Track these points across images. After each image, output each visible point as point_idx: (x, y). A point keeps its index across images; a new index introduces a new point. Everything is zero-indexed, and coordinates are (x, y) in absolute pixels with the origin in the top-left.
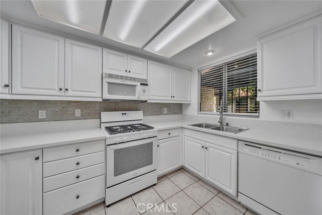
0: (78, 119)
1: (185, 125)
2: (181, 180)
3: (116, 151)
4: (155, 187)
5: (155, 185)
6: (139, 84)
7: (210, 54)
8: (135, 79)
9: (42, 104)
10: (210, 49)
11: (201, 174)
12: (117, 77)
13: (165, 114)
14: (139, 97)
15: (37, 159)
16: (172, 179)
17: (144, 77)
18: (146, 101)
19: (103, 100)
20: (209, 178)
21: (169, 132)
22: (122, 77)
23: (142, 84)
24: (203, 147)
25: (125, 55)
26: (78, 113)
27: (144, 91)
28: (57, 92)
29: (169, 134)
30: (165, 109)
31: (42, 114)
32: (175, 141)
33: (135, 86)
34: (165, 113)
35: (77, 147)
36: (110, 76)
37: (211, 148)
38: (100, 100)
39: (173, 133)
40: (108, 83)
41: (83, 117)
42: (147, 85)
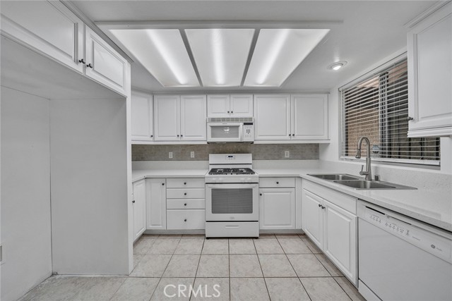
0: (192, 159)
1: (303, 174)
2: (293, 245)
3: (214, 190)
4: (255, 240)
5: (257, 238)
6: (241, 124)
7: (337, 68)
8: (237, 120)
9: (171, 147)
10: (337, 60)
11: (319, 244)
12: (219, 120)
13: (287, 159)
14: (241, 139)
15: (163, 184)
16: (280, 240)
17: (249, 115)
18: (252, 143)
19: (208, 143)
20: (327, 252)
21: (278, 180)
22: (224, 120)
23: (245, 124)
24: (320, 206)
25: (227, 96)
26: (192, 154)
27: (248, 131)
28: (176, 138)
29: (278, 183)
30: (286, 152)
31: (171, 155)
32: (289, 193)
33: (238, 126)
34: (286, 157)
35: (185, 180)
36: (213, 120)
37: (329, 209)
38: (206, 143)
39: (283, 183)
40: (212, 127)
41: (196, 159)
42: (252, 124)
